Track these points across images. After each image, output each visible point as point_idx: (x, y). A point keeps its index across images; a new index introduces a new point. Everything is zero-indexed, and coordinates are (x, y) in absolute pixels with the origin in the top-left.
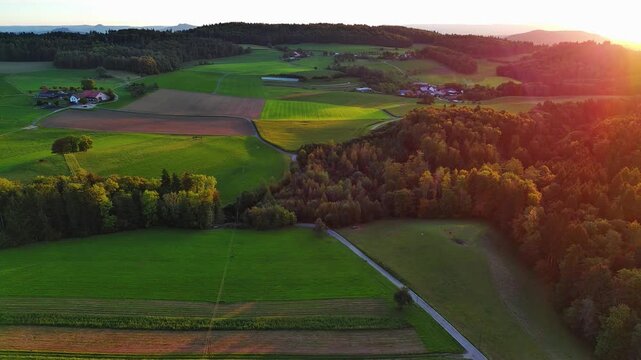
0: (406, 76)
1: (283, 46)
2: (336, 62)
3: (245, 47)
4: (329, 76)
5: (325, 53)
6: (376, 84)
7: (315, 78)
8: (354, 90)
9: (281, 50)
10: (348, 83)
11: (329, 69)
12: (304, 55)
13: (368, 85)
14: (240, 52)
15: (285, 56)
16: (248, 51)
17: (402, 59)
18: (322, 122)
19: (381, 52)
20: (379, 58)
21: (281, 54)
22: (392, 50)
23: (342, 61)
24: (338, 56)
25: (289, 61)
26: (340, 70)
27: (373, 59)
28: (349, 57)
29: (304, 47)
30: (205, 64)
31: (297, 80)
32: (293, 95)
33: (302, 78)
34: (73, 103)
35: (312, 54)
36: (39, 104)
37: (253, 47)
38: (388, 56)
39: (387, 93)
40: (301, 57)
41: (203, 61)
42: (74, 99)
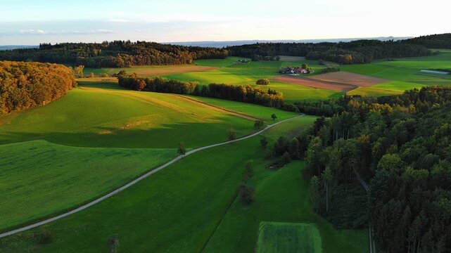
3: (434, 51)
16: (435, 54)
30: (392, 60)
31: (447, 73)
34: (292, 73)
36: (280, 72)
42: (292, 71)
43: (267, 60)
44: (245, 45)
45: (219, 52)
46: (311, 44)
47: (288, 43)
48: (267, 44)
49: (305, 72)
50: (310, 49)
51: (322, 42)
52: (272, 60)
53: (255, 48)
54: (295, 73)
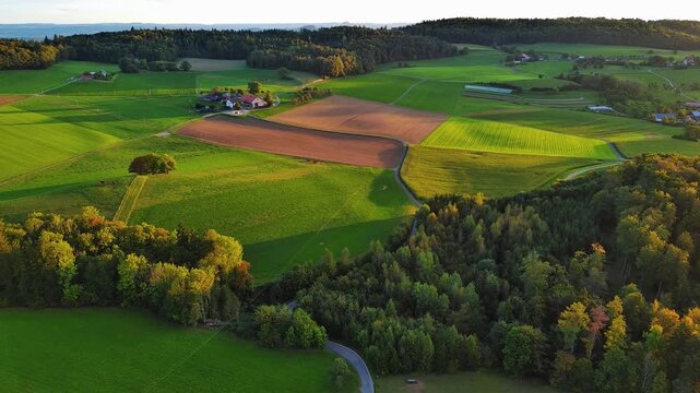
0: (678, 92)
1: (509, 47)
2: (575, 68)
3: (460, 47)
4: (555, 88)
5: (565, 56)
6: (622, 101)
7: (534, 90)
8: (586, 109)
9: (506, 51)
10: (579, 99)
11: (561, 77)
12: (534, 58)
13: (610, 102)
14: (454, 53)
15: (508, 59)
16: (462, 53)
17: (679, 67)
18: (504, 156)
19: (648, 56)
20: (641, 65)
21: (503, 55)
22: (665, 54)
23: (585, 67)
24: (580, 61)
25: (511, 65)
26: (574, 80)
27: (633, 65)
28: (598, 62)
29: (538, 48)
30: (406, 66)
31: (510, 91)
32: (490, 112)
33: (516, 89)
34: (229, 108)
35: (546, 58)
36: (198, 106)
37: (471, 47)
38: (657, 62)
39: (636, 116)
40: (529, 60)
41: (403, 63)
42: (229, 104)
43: (159, 69)
44: (103, 34)
45: (26, 52)
46: (249, 32)
47: (203, 31)
48: (155, 31)
49: (261, 103)
50: (250, 44)
51: (267, 28)
52: (171, 69)
53: (128, 41)
54: (236, 108)
